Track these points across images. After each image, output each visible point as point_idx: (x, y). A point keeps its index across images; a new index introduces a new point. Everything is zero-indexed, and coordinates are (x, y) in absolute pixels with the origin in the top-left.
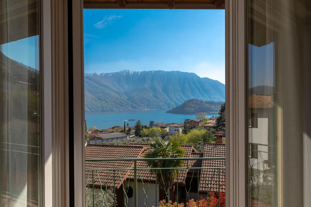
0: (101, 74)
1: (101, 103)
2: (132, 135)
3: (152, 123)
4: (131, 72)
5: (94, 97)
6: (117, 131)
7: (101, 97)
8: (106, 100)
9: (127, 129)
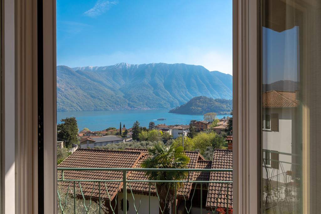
0: (94, 68)
1: (93, 101)
2: (129, 138)
3: (152, 125)
4: (128, 66)
5: (86, 94)
6: (112, 134)
7: (94, 94)
8: (99, 97)
9: (123, 131)
